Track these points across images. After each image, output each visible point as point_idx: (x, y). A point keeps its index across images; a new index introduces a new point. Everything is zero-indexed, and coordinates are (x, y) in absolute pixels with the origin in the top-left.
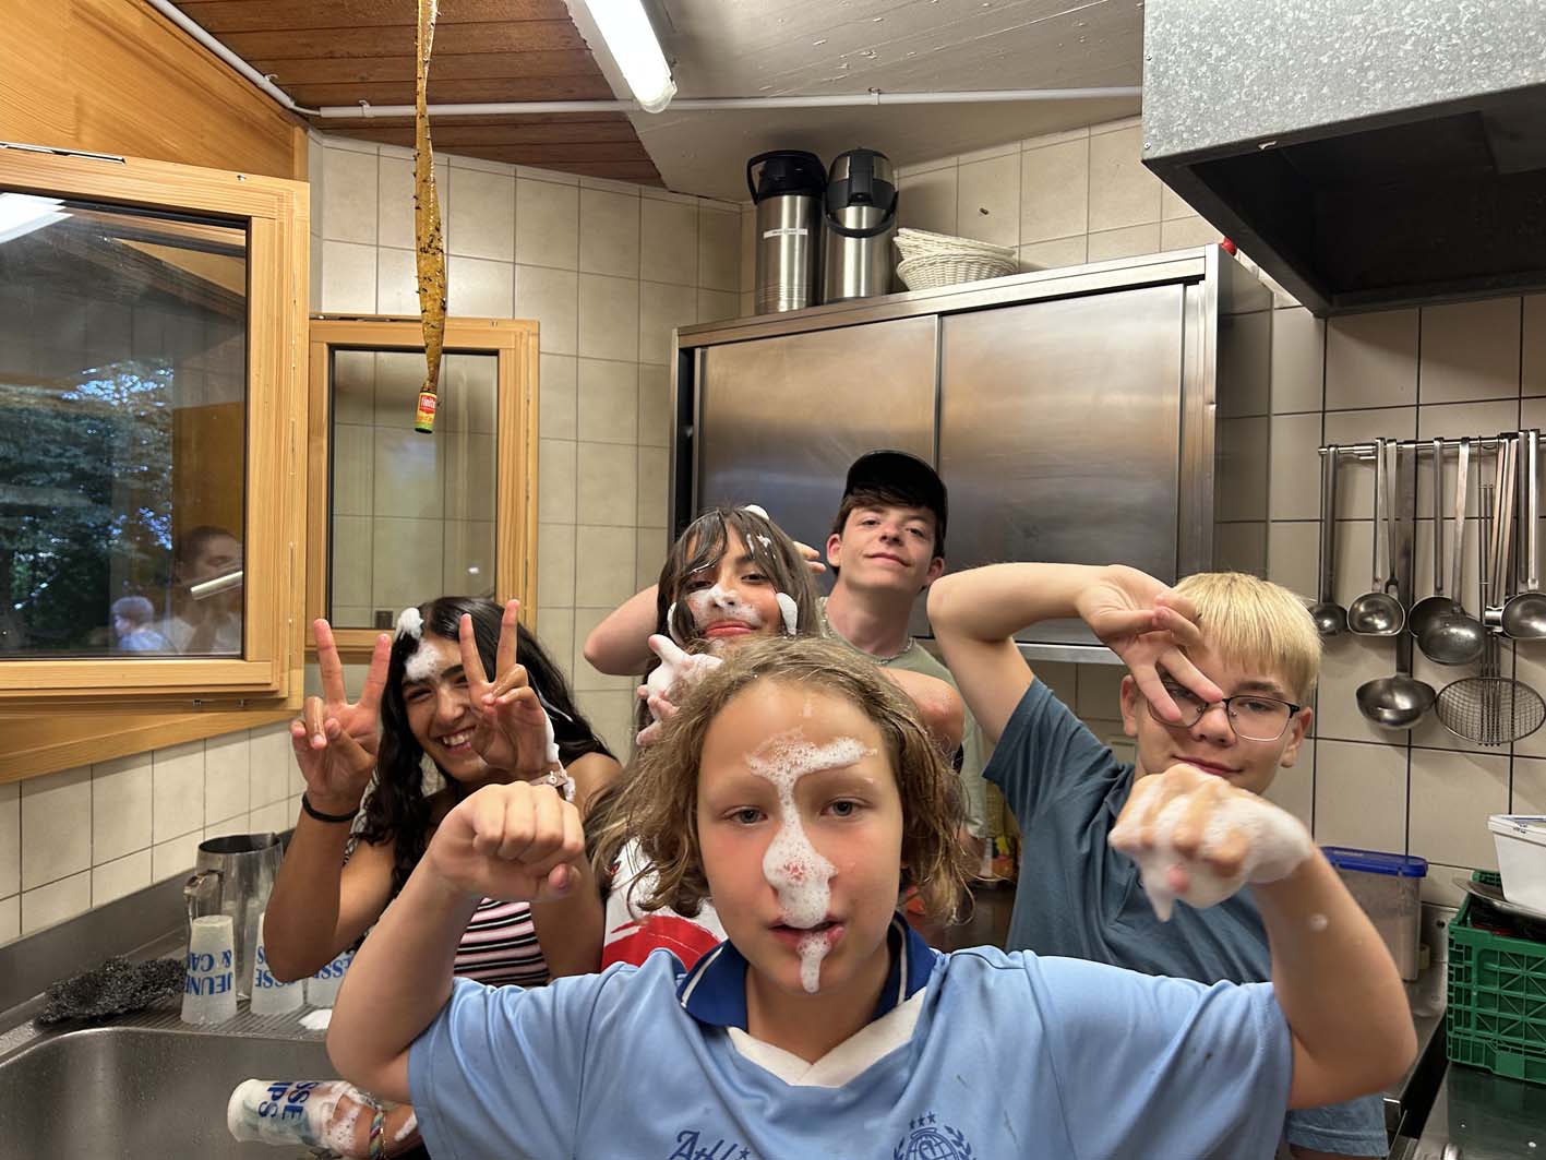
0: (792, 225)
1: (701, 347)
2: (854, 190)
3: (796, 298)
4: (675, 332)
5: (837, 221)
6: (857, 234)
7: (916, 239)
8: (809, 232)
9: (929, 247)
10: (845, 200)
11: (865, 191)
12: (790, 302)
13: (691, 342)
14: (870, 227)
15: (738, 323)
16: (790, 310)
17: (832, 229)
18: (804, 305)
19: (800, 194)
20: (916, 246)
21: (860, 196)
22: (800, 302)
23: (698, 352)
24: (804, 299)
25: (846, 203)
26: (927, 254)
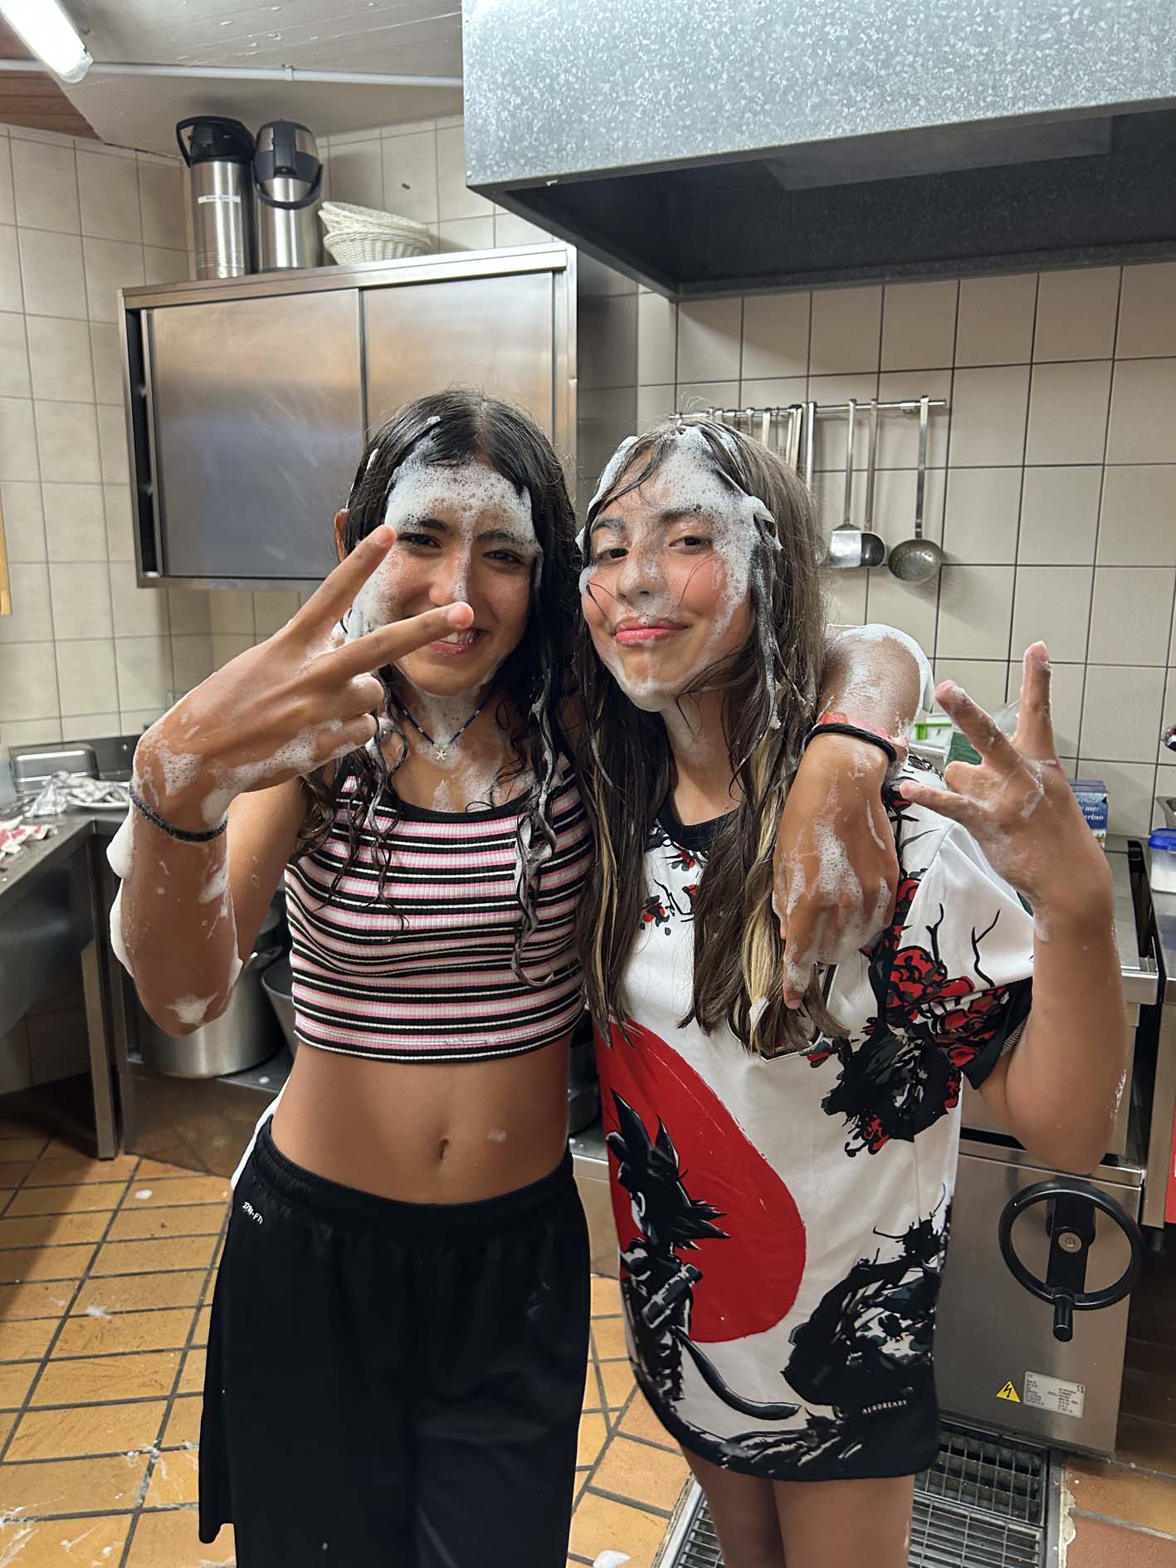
0: (225, 192)
1: (147, 308)
2: (279, 163)
3: (234, 264)
4: (120, 293)
5: (266, 192)
6: (286, 206)
7: (338, 215)
8: (242, 199)
9: (348, 224)
10: (271, 171)
11: (288, 164)
12: (229, 268)
13: (135, 304)
14: (297, 200)
15: (180, 286)
16: (230, 277)
17: (262, 200)
18: (242, 273)
19: (232, 161)
20: (337, 222)
21: (284, 170)
22: (238, 268)
23: (143, 313)
24: (243, 266)
25: (272, 175)
26: (347, 231)
